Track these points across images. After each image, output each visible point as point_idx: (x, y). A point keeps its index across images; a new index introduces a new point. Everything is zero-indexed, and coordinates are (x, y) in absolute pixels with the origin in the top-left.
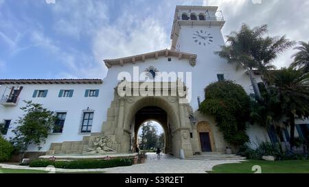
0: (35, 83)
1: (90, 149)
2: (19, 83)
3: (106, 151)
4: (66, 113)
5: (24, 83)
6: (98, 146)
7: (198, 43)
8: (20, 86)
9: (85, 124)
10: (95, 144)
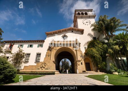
0: (19, 42)
1: (39, 68)
2: (13, 42)
3: (45, 69)
4: (30, 54)
5: (15, 42)
6: (42, 67)
7: (84, 24)
8: (13, 43)
9: (38, 58)
10: (41, 66)
